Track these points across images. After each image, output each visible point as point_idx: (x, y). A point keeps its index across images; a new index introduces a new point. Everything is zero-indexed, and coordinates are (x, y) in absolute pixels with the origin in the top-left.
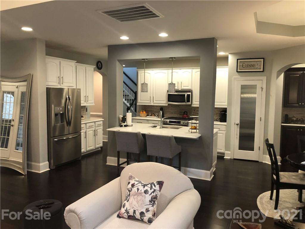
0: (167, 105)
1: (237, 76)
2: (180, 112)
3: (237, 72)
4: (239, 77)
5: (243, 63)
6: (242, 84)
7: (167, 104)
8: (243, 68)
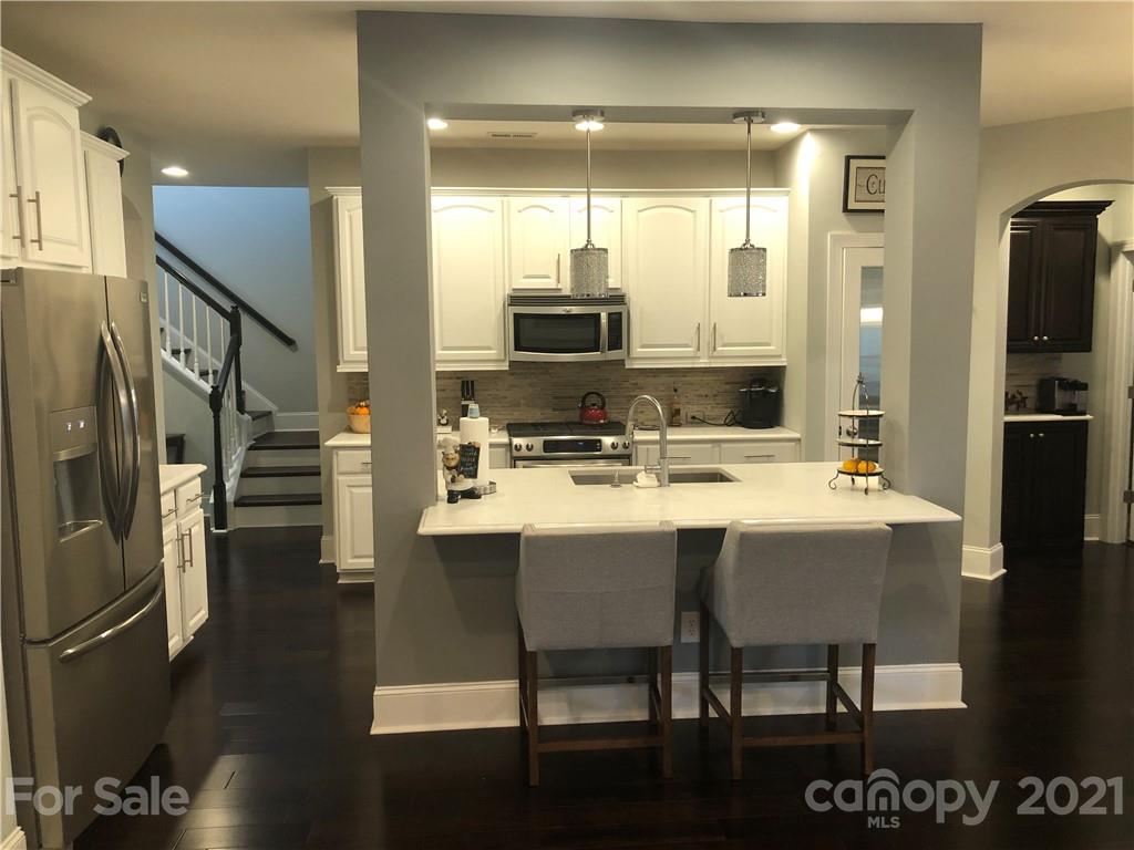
0: (505, 367)
1: (843, 228)
2: (555, 398)
3: (846, 209)
4: (853, 233)
5: (870, 172)
6: (864, 265)
7: (503, 361)
8: (869, 197)
